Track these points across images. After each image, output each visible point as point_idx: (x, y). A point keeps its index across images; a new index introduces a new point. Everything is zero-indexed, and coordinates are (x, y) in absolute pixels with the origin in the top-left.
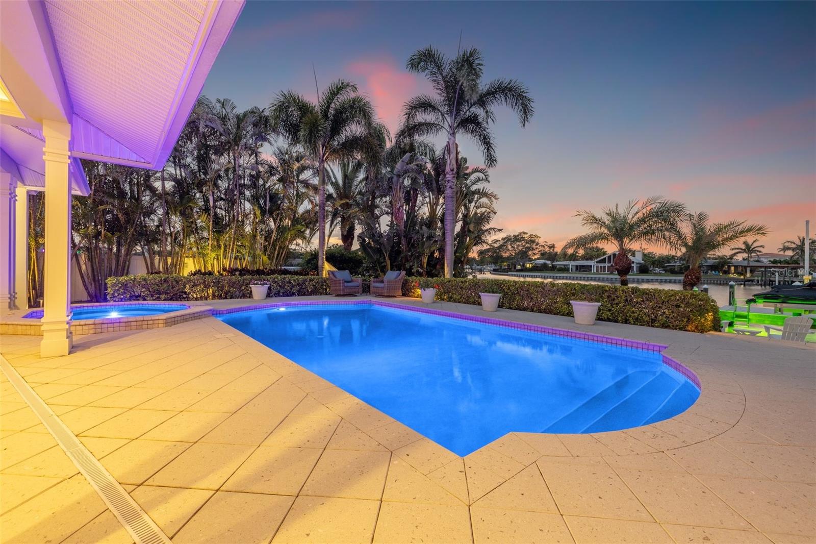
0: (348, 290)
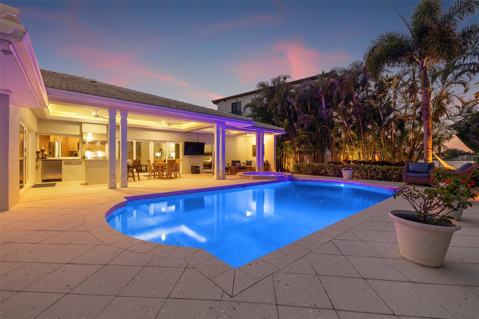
0: (411, 179)
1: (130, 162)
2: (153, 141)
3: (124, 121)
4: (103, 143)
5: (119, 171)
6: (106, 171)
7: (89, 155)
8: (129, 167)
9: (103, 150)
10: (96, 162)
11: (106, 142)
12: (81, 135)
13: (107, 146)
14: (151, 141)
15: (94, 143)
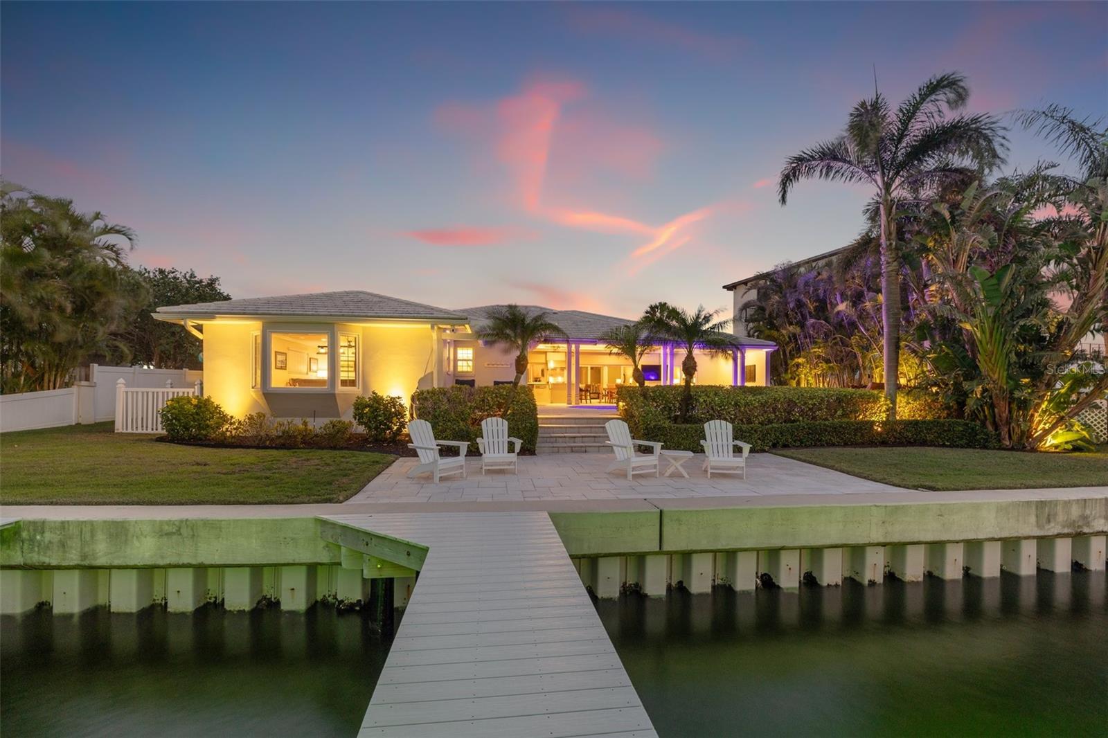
1: (582, 386)
2: (607, 365)
3: (577, 349)
4: (562, 369)
5: (573, 393)
6: (565, 393)
7: (552, 380)
8: (581, 390)
9: (563, 376)
10: (556, 386)
11: (565, 368)
12: (546, 363)
13: (566, 372)
14: (605, 365)
15: (554, 369)
